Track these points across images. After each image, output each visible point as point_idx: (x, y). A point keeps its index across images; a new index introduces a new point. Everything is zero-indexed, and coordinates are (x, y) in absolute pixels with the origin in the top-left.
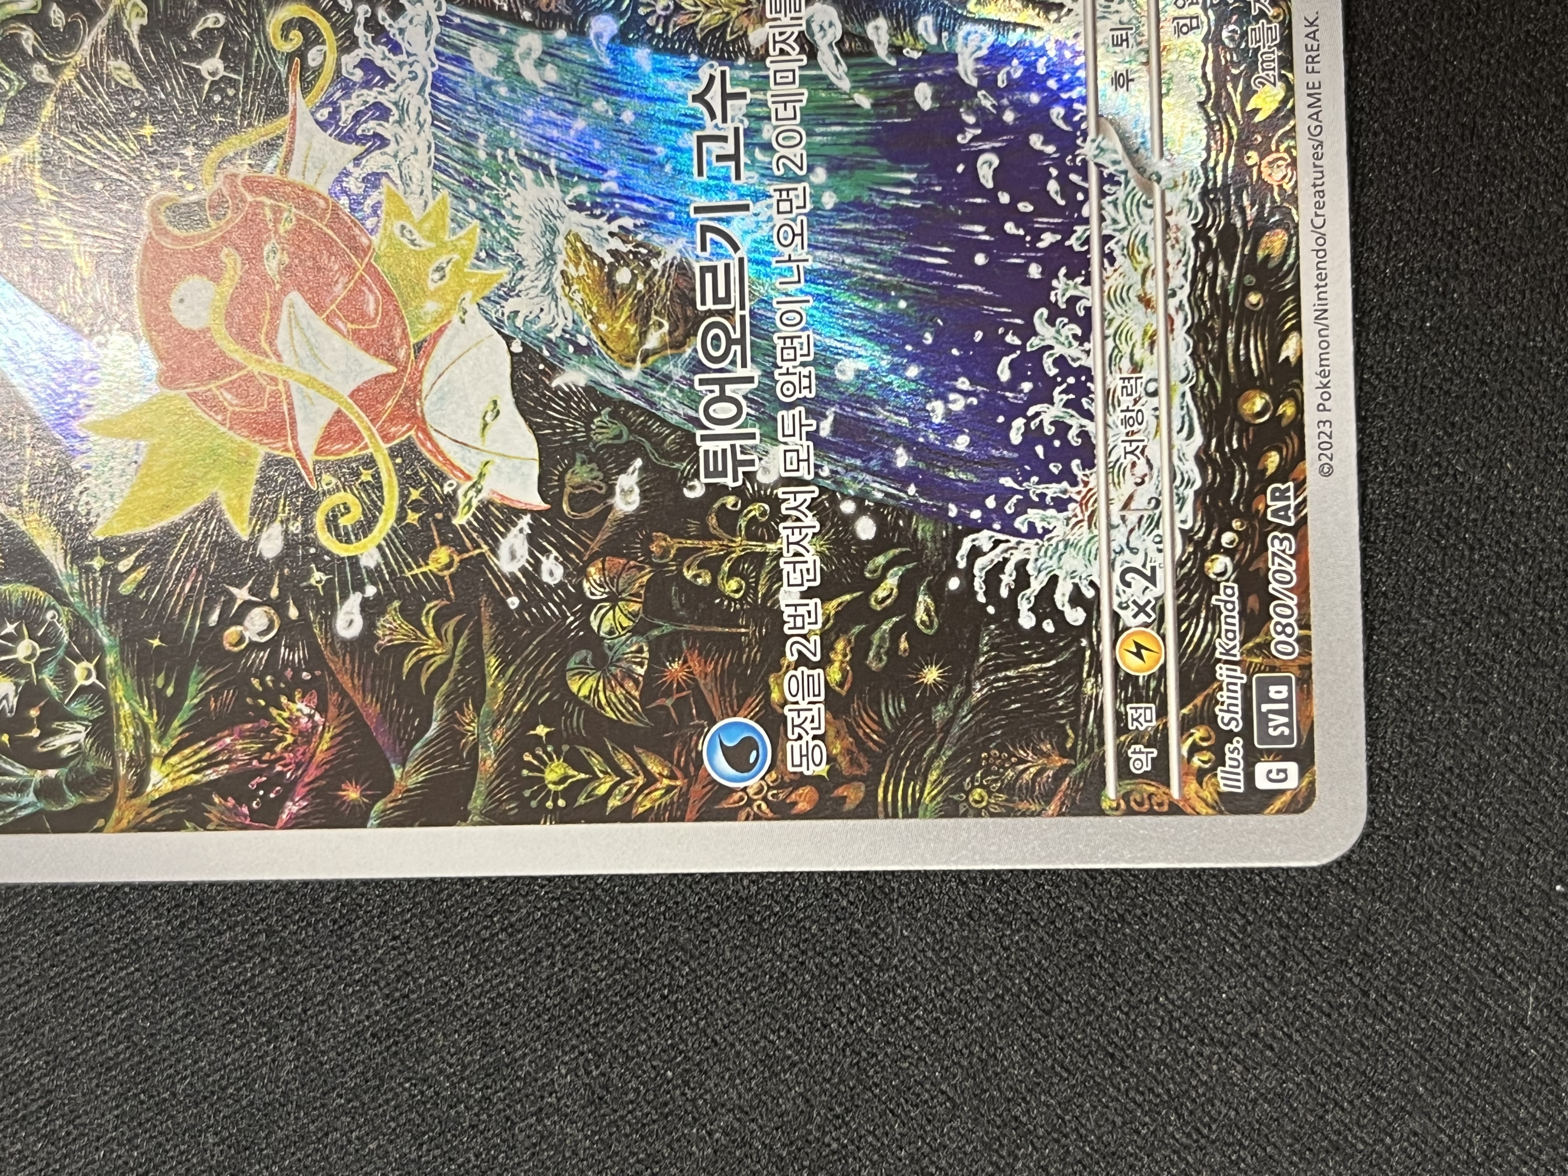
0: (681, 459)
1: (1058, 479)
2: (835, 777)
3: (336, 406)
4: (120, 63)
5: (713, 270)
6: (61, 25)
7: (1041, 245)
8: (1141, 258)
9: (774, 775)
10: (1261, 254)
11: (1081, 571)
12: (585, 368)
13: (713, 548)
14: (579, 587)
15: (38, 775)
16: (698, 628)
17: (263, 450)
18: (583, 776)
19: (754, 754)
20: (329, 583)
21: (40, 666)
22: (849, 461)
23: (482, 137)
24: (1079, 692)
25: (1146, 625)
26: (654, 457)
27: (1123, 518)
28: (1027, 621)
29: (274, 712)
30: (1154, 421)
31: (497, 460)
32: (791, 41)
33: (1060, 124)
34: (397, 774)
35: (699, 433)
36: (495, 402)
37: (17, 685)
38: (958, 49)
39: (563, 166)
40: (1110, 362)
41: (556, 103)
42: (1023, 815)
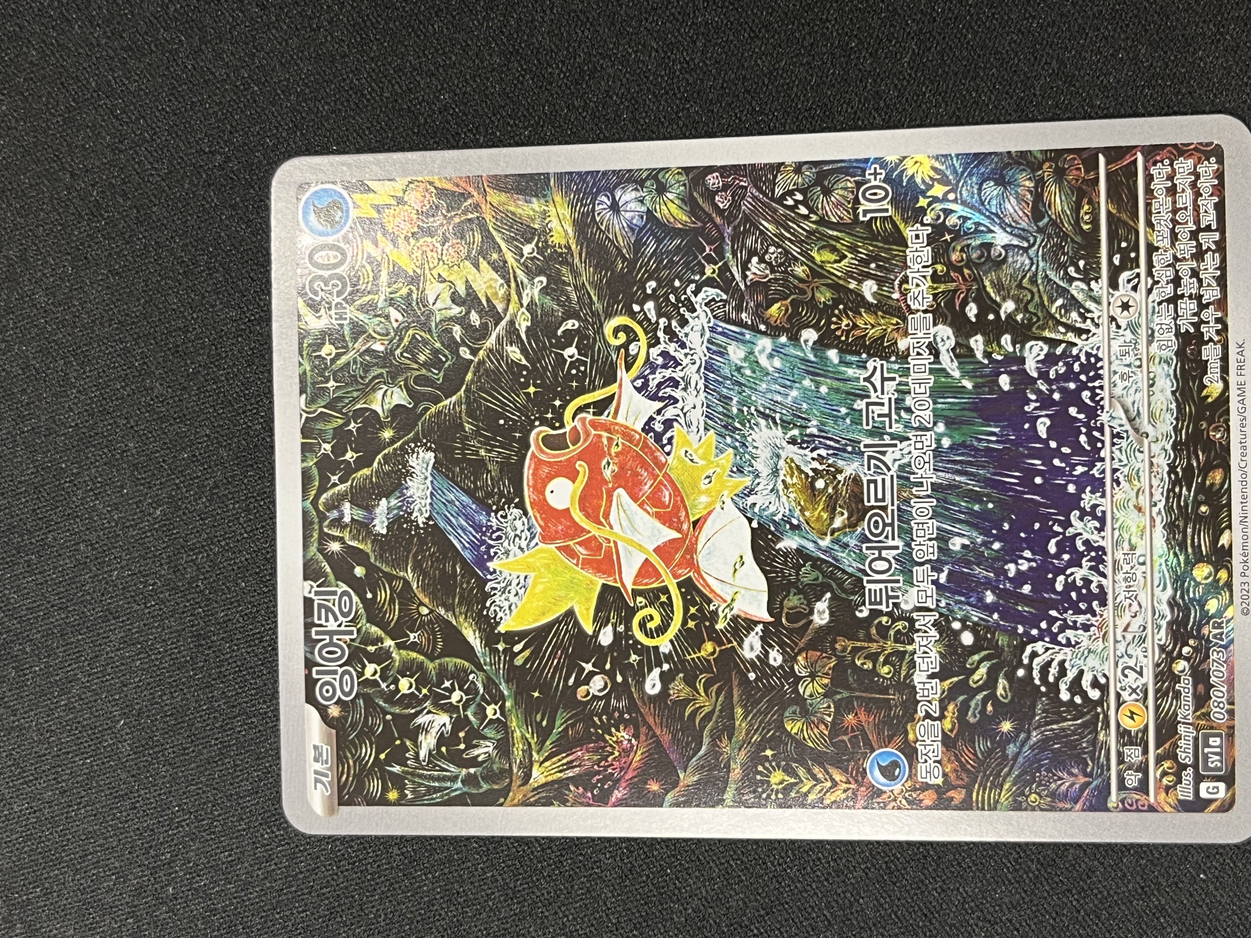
0: (854, 594)
1: (1084, 612)
2: (948, 785)
3: (645, 557)
4: (514, 348)
5: (875, 482)
6: (477, 324)
7: (1075, 473)
8: (1136, 482)
9: (909, 783)
10: (1208, 483)
11: (1097, 667)
12: (796, 538)
13: (874, 647)
14: (792, 668)
15: (464, 771)
16: (864, 695)
17: (601, 582)
18: (793, 780)
19: (898, 770)
20: (640, 663)
21: (465, 708)
22: (957, 598)
23: (735, 399)
24: (1096, 738)
25: (1137, 700)
26: (838, 592)
27: (1124, 637)
28: (1065, 696)
29: (607, 737)
30: (1142, 580)
31: (743, 591)
32: (923, 347)
33: (1088, 401)
34: (681, 776)
35: (865, 579)
36: (741, 557)
37: (451, 718)
38: (1026, 354)
39: (784, 418)
40: (1117, 544)
41: (780, 380)
42: (1061, 810)
